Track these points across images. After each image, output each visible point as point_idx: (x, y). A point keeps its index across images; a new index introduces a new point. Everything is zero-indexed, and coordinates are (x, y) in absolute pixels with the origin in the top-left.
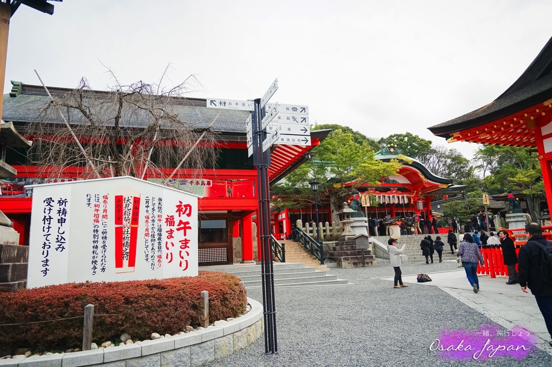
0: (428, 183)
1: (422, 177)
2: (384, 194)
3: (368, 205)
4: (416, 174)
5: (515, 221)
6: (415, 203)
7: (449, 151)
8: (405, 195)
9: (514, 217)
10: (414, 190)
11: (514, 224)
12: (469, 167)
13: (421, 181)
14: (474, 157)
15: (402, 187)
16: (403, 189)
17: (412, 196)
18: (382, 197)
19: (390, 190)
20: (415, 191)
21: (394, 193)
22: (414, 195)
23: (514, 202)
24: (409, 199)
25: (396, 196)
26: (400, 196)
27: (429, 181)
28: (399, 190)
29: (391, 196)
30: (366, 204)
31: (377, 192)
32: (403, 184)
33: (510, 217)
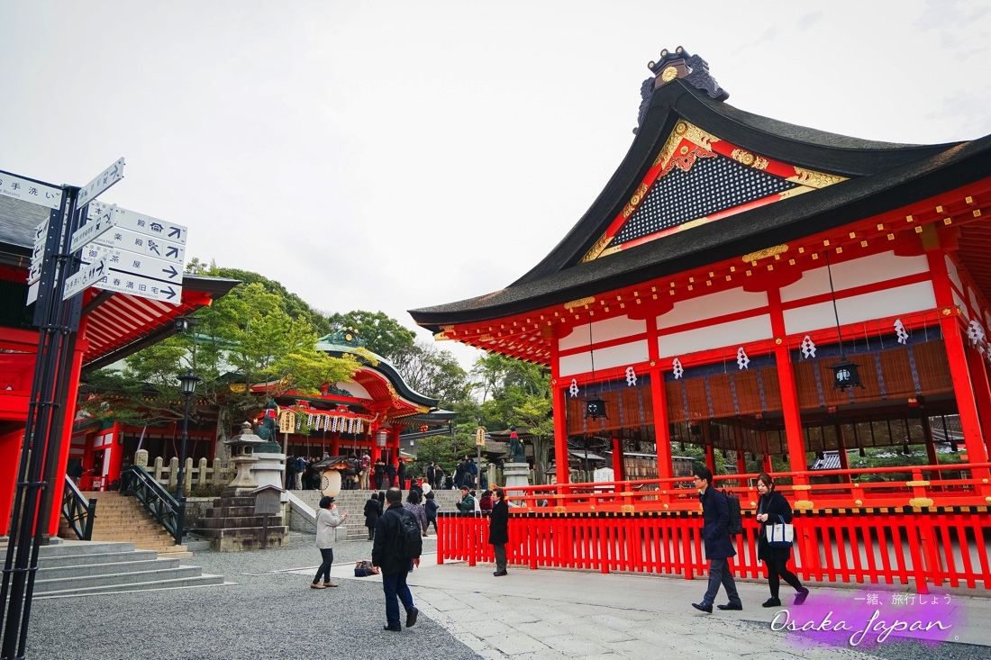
0: (399, 401)
1: (392, 390)
2: (323, 414)
3: (292, 431)
4: (382, 383)
5: (516, 475)
6: (375, 433)
7: (439, 353)
8: (359, 419)
9: (514, 468)
10: (376, 412)
11: (513, 478)
12: (465, 384)
13: (389, 397)
14: (473, 368)
15: (358, 404)
16: (357, 408)
17: (371, 421)
18: (319, 418)
19: (334, 406)
20: (378, 414)
21: (342, 414)
22: (375, 419)
23: (518, 445)
24: (366, 426)
25: (344, 418)
26: (352, 420)
27: (401, 398)
28: (350, 408)
29: (336, 417)
30: (287, 428)
31: (312, 408)
32: (359, 399)
33: (509, 468)
